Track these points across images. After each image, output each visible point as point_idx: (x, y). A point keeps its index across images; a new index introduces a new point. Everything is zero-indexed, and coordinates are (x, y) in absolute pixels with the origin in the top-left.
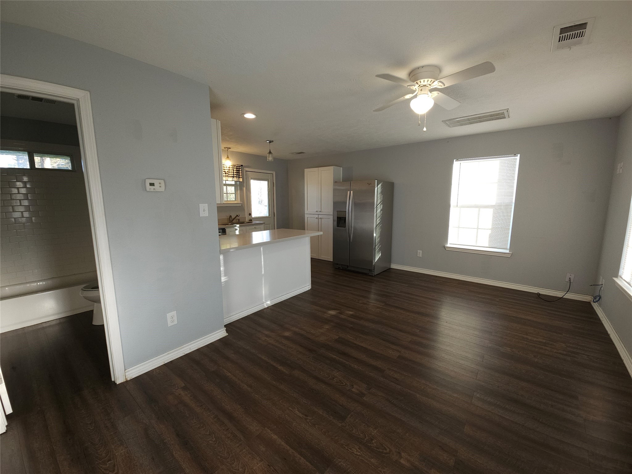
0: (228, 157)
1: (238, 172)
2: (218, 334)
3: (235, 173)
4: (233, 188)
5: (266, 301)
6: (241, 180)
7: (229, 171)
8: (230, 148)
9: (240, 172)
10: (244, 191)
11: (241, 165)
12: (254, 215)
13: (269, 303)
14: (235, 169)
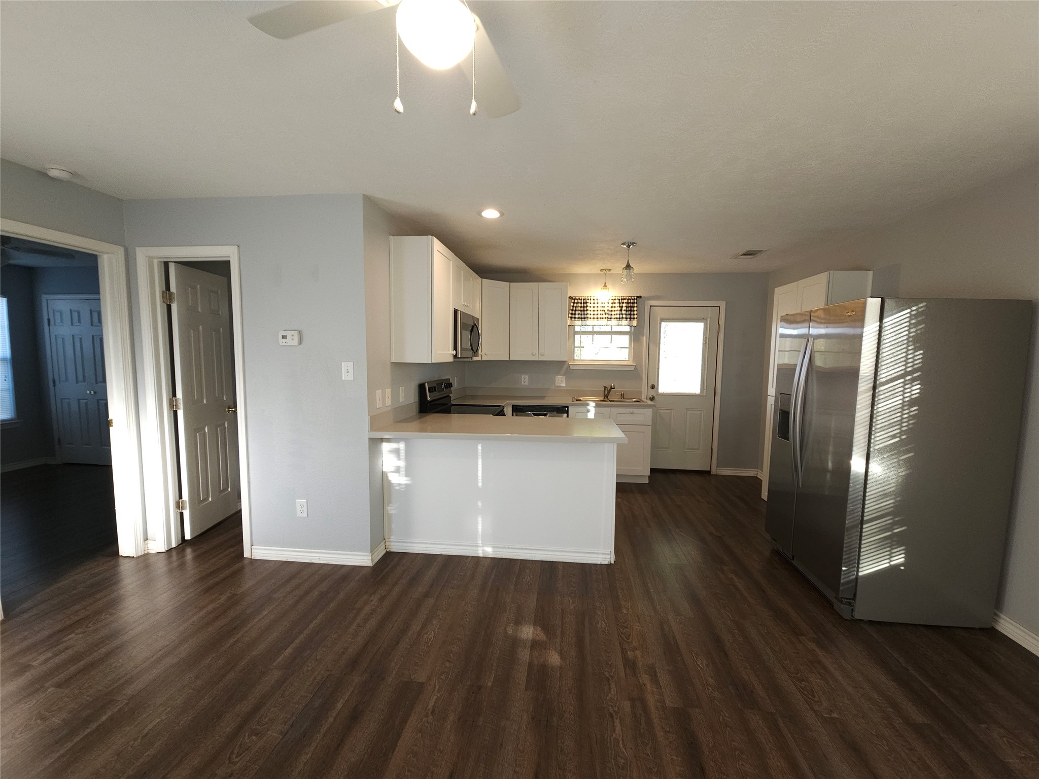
0: (605, 286)
1: (630, 309)
2: (359, 557)
3: (624, 312)
4: (627, 337)
5: (484, 545)
6: (635, 323)
7: (613, 309)
8: (610, 270)
9: (635, 309)
10: (642, 344)
11: (637, 297)
12: (665, 387)
13: (487, 551)
14: (624, 305)
